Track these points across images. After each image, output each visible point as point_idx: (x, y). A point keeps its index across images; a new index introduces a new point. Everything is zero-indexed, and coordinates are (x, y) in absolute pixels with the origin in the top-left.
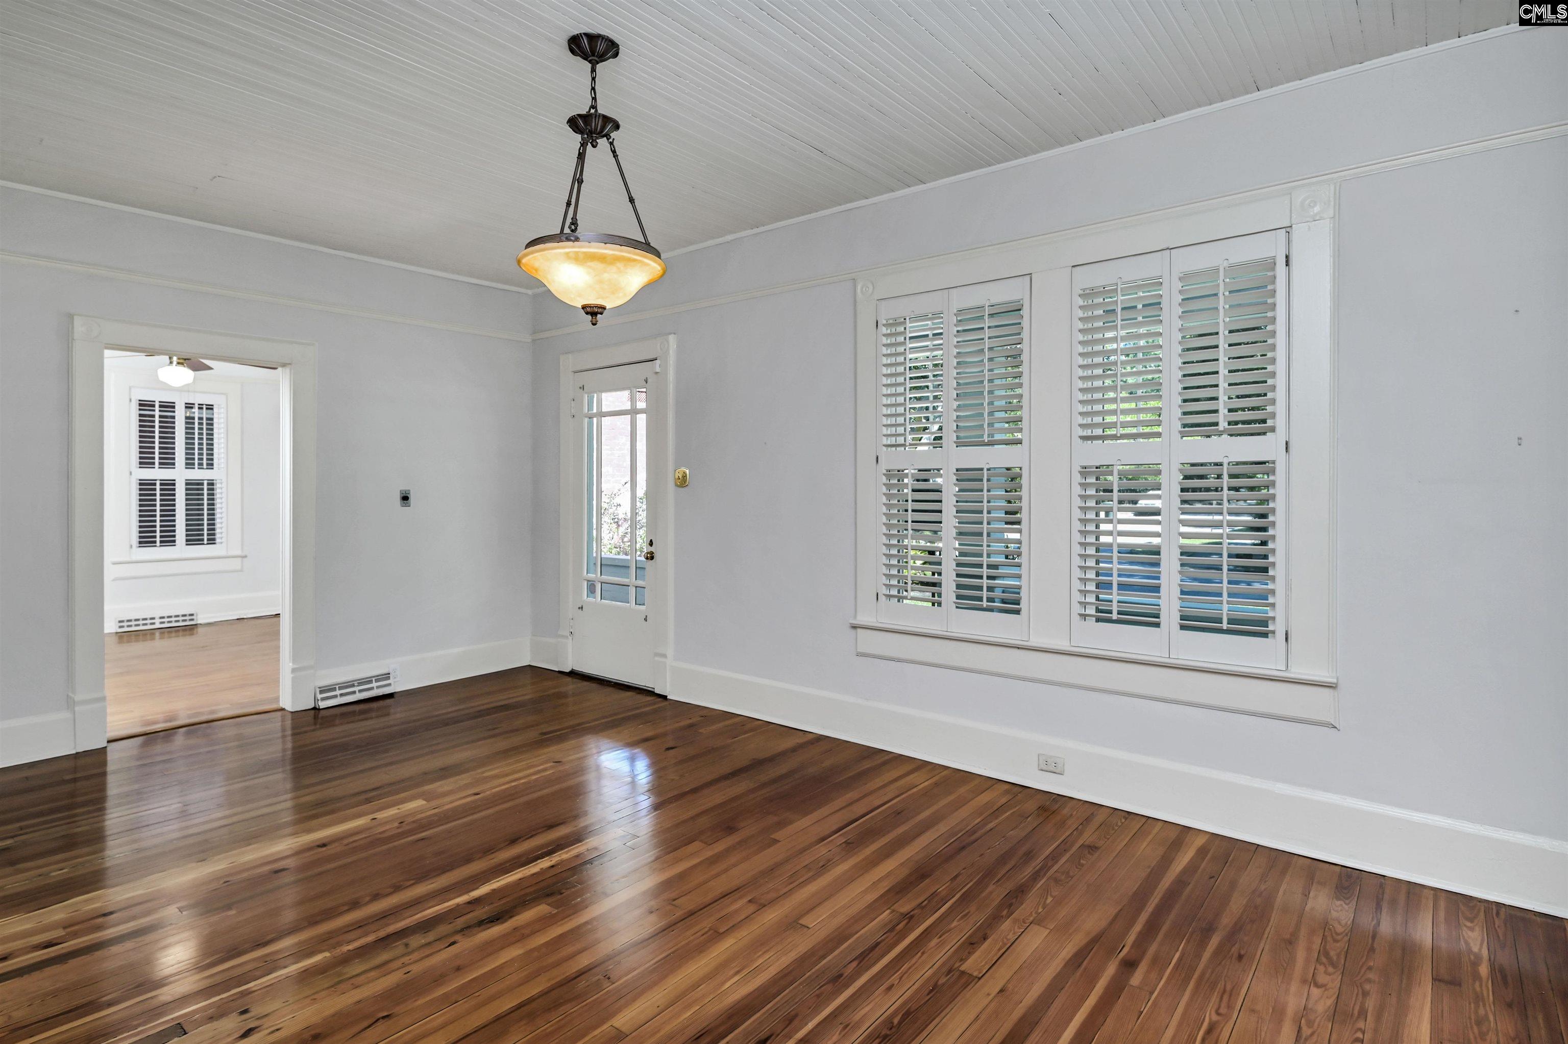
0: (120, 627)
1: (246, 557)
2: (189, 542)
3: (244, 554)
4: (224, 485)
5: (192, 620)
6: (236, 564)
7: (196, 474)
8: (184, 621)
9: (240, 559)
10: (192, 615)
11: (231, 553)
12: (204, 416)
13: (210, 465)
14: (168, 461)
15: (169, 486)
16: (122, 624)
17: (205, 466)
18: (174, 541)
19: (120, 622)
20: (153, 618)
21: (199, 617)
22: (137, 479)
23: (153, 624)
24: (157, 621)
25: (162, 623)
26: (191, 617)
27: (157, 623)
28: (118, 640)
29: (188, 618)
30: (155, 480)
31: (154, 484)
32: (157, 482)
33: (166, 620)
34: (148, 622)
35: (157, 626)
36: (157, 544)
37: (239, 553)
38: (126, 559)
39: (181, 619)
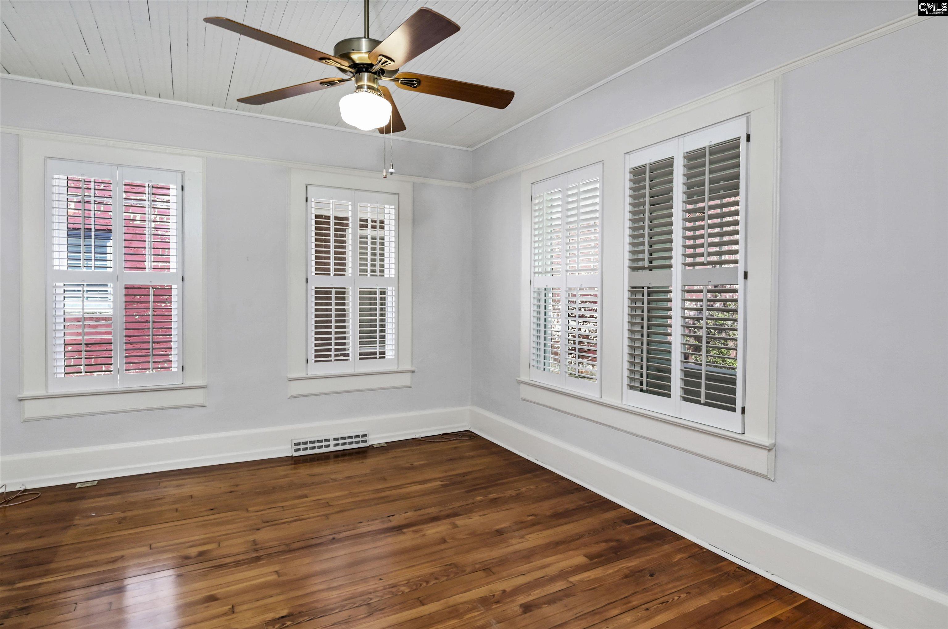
0: (296, 450)
1: (414, 372)
2: (362, 356)
3: (412, 369)
4: (395, 293)
5: (366, 441)
6: (406, 379)
7: (370, 282)
8: (357, 442)
9: (410, 374)
10: (365, 436)
11: (401, 368)
13: (382, 273)
14: (342, 270)
15: (344, 293)
16: (297, 447)
17: (377, 273)
18: (347, 355)
19: (296, 444)
20: (328, 440)
21: (370, 437)
22: (313, 287)
23: (328, 446)
24: (332, 443)
25: (336, 445)
26: (364, 439)
27: (332, 446)
28: (293, 466)
29: (360, 439)
30: (332, 288)
31: (330, 293)
32: (334, 290)
33: (340, 442)
34: (323, 444)
35: (332, 448)
36: (333, 358)
37: (408, 367)
38: (303, 375)
39: (354, 440)
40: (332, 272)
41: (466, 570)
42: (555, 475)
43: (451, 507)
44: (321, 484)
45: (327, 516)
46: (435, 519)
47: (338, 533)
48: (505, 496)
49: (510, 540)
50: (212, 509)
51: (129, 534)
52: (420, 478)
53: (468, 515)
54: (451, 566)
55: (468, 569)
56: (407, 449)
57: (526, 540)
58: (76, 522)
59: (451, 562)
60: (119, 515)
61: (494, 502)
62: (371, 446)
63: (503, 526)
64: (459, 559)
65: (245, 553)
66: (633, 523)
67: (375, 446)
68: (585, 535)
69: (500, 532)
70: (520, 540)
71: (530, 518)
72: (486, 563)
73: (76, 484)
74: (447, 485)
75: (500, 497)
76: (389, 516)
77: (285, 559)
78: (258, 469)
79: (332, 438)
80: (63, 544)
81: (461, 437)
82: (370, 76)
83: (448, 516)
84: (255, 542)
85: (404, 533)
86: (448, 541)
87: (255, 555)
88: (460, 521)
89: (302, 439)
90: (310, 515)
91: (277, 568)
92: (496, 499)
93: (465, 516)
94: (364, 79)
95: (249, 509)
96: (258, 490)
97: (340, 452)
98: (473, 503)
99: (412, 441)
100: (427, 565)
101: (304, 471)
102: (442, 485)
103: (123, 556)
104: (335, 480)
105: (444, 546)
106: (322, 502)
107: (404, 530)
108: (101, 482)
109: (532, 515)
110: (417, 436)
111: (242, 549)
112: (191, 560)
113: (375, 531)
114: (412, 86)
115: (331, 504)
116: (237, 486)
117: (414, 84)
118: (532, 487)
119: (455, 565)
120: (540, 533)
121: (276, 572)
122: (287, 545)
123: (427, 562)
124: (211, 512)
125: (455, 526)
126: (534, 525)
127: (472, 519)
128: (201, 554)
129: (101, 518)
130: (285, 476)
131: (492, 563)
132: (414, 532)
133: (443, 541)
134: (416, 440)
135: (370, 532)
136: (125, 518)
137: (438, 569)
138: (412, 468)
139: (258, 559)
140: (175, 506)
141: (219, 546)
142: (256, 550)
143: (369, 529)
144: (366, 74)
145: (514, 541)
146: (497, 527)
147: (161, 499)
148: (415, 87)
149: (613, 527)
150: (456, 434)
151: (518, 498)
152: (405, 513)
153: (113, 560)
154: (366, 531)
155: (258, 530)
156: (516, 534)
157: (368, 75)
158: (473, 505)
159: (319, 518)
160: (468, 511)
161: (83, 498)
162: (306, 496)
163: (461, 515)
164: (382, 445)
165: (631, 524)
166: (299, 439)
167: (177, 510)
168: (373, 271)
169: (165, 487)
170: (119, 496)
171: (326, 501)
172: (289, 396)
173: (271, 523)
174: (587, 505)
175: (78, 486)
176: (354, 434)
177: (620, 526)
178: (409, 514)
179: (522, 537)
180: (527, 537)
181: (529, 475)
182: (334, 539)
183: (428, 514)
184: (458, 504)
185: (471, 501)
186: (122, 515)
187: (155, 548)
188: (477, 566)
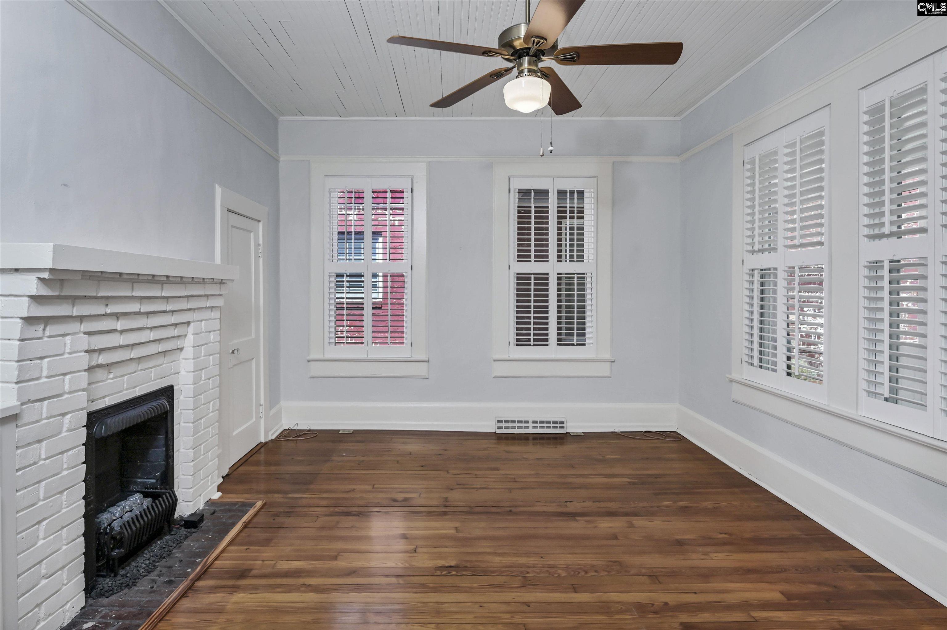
0: (499, 427)
1: (614, 362)
2: (560, 342)
3: (612, 359)
4: (594, 279)
5: (563, 428)
6: (605, 369)
7: (567, 267)
9: (608, 364)
10: (562, 422)
11: (600, 357)
12: (575, 206)
13: (581, 258)
14: (542, 256)
15: (543, 279)
16: (500, 425)
17: (575, 259)
18: (547, 340)
19: (499, 422)
20: (527, 422)
21: (568, 424)
22: (514, 273)
23: (527, 428)
24: (531, 425)
25: (534, 428)
26: (561, 425)
27: (531, 428)
28: (496, 441)
29: (558, 425)
30: (531, 274)
31: (530, 279)
32: (532, 276)
33: (539, 425)
34: (523, 425)
35: (531, 431)
36: (532, 343)
37: (608, 356)
38: (505, 357)
39: (552, 425)
40: (533, 259)
41: (630, 572)
42: (771, 495)
43: (633, 506)
44: (513, 460)
45: (510, 490)
46: (612, 514)
47: (516, 507)
48: (698, 507)
49: (690, 554)
50: (422, 466)
51: (362, 474)
52: (608, 471)
53: (650, 518)
54: (615, 564)
55: (633, 572)
56: (603, 441)
57: (710, 558)
58: (333, 458)
59: (617, 560)
60: (360, 458)
61: (684, 511)
62: (568, 434)
63: (687, 537)
64: (628, 559)
65: (437, 506)
66: (866, 571)
67: (572, 434)
68: (789, 570)
69: (680, 543)
70: (703, 557)
71: (723, 536)
72: (654, 570)
73: (339, 430)
74: (634, 484)
75: (692, 507)
76: (566, 502)
77: (466, 518)
78: (465, 439)
79: (531, 420)
80: (321, 472)
81: (665, 438)
82: (530, 59)
83: (626, 514)
84: (446, 499)
85: (577, 521)
86: (619, 538)
87: (444, 510)
88: (638, 522)
89: (504, 417)
90: (496, 486)
91: (458, 524)
92: (687, 507)
93: (646, 518)
94: (525, 64)
95: (449, 471)
96: (460, 457)
97: (538, 435)
98: (658, 507)
99: (611, 433)
100: (591, 555)
101: (503, 447)
102: (629, 482)
103: (354, 489)
104: (526, 459)
105: (614, 542)
106: (509, 476)
107: (577, 518)
108: (355, 432)
109: (725, 534)
110: (616, 430)
111: (435, 503)
112: (397, 503)
113: (550, 512)
114: (571, 61)
115: (516, 480)
116: (446, 450)
117: (573, 58)
118: (736, 503)
119: (620, 564)
120: (729, 554)
121: (456, 528)
122: (471, 507)
123: (591, 553)
124: (422, 468)
125: (632, 525)
126: (725, 544)
127: (653, 523)
128: (406, 500)
129: (348, 458)
130: (485, 449)
131: (662, 571)
132: (587, 521)
133: (615, 537)
134: (615, 434)
135: (544, 512)
136: (363, 461)
137: (600, 563)
138: (604, 461)
139: (445, 514)
140: (398, 459)
141: (420, 496)
142: (445, 506)
143: (545, 509)
144: (526, 58)
145: (694, 556)
146: (679, 537)
147: (389, 451)
148: (575, 61)
149: (834, 569)
150: (660, 434)
151: (714, 512)
152: (584, 502)
153: (348, 490)
154: (541, 510)
155: (452, 489)
156: (700, 549)
157: (528, 58)
158: (658, 509)
159: (503, 490)
160: (651, 513)
161: (341, 441)
162: (497, 469)
163: (642, 516)
164: (579, 434)
165: (863, 572)
166: (502, 417)
167: (398, 462)
168: (571, 256)
169: (395, 443)
170: (363, 444)
171: (512, 476)
172: (493, 375)
173: (463, 486)
174: (804, 536)
175: (340, 432)
176: (552, 420)
177: (845, 571)
178: (588, 504)
179: (706, 554)
180: (713, 555)
181: (736, 490)
182: (510, 511)
183: (607, 507)
184: (641, 505)
185: (656, 504)
186: (362, 459)
187: (376, 488)
188: (644, 571)
